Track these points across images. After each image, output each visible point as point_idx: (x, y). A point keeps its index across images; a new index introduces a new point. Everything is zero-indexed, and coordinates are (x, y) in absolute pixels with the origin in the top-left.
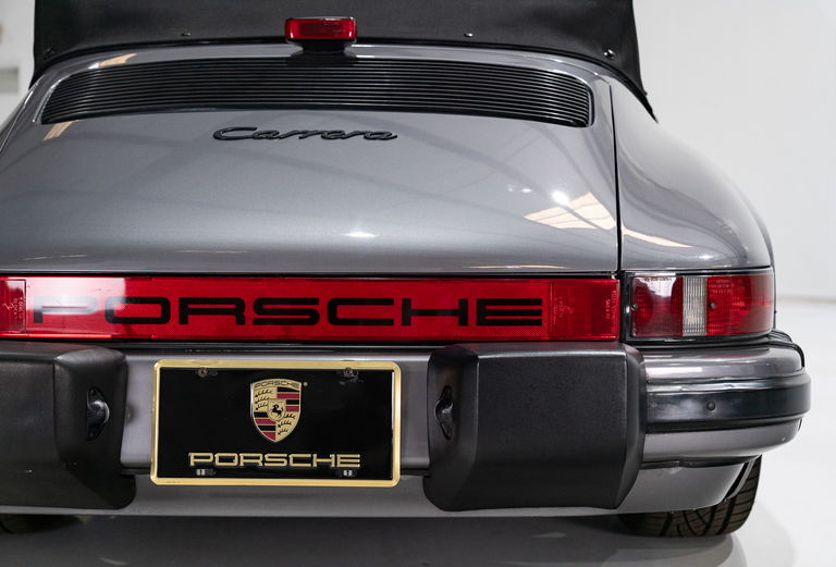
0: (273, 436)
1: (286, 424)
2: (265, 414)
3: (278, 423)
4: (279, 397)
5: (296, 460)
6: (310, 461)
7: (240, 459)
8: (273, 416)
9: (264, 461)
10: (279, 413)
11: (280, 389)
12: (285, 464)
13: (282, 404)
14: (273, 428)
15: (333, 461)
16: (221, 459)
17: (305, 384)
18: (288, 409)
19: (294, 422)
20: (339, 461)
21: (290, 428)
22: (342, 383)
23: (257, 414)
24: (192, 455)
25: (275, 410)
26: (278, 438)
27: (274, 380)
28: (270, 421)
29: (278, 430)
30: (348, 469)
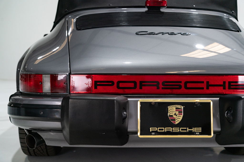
0: (175, 122)
1: (179, 119)
2: (172, 116)
3: (176, 119)
4: (176, 110)
5: (182, 130)
6: (186, 130)
7: (166, 129)
8: (175, 116)
9: (172, 130)
10: (177, 115)
11: (176, 108)
12: (179, 131)
13: (177, 113)
14: (175, 120)
15: (193, 130)
16: (160, 130)
17: (184, 107)
18: (179, 114)
19: (181, 118)
20: (195, 130)
21: (180, 120)
22: (195, 106)
23: (170, 116)
24: (151, 128)
25: (175, 115)
26: (176, 123)
27: (174, 105)
28: (174, 118)
29: (176, 120)
30: (197, 132)
